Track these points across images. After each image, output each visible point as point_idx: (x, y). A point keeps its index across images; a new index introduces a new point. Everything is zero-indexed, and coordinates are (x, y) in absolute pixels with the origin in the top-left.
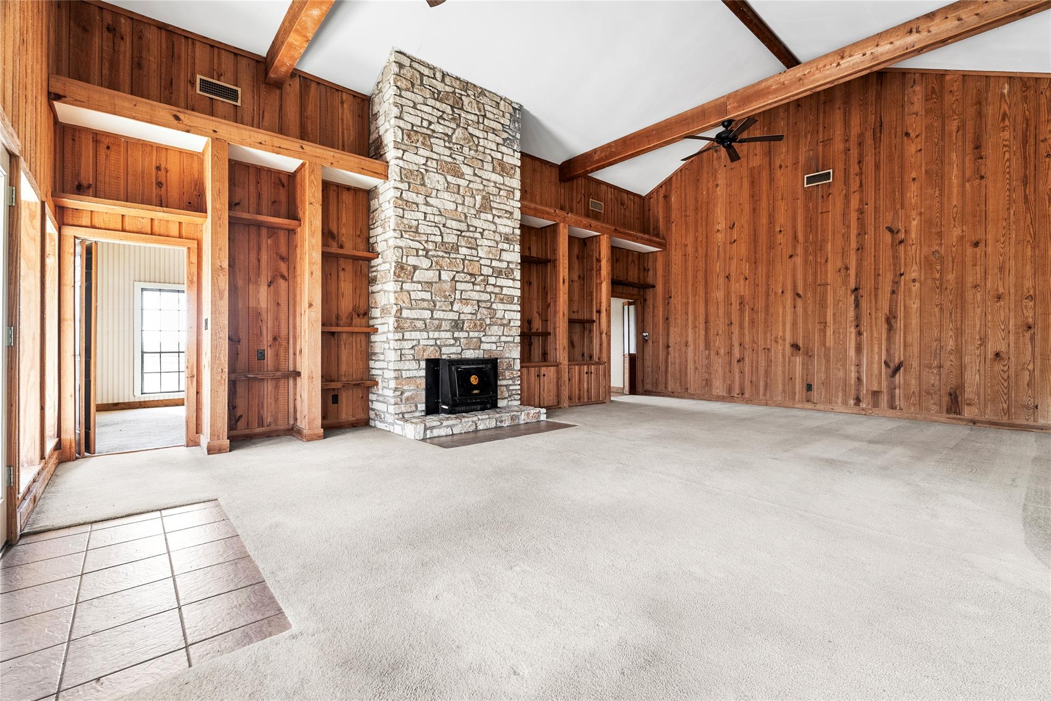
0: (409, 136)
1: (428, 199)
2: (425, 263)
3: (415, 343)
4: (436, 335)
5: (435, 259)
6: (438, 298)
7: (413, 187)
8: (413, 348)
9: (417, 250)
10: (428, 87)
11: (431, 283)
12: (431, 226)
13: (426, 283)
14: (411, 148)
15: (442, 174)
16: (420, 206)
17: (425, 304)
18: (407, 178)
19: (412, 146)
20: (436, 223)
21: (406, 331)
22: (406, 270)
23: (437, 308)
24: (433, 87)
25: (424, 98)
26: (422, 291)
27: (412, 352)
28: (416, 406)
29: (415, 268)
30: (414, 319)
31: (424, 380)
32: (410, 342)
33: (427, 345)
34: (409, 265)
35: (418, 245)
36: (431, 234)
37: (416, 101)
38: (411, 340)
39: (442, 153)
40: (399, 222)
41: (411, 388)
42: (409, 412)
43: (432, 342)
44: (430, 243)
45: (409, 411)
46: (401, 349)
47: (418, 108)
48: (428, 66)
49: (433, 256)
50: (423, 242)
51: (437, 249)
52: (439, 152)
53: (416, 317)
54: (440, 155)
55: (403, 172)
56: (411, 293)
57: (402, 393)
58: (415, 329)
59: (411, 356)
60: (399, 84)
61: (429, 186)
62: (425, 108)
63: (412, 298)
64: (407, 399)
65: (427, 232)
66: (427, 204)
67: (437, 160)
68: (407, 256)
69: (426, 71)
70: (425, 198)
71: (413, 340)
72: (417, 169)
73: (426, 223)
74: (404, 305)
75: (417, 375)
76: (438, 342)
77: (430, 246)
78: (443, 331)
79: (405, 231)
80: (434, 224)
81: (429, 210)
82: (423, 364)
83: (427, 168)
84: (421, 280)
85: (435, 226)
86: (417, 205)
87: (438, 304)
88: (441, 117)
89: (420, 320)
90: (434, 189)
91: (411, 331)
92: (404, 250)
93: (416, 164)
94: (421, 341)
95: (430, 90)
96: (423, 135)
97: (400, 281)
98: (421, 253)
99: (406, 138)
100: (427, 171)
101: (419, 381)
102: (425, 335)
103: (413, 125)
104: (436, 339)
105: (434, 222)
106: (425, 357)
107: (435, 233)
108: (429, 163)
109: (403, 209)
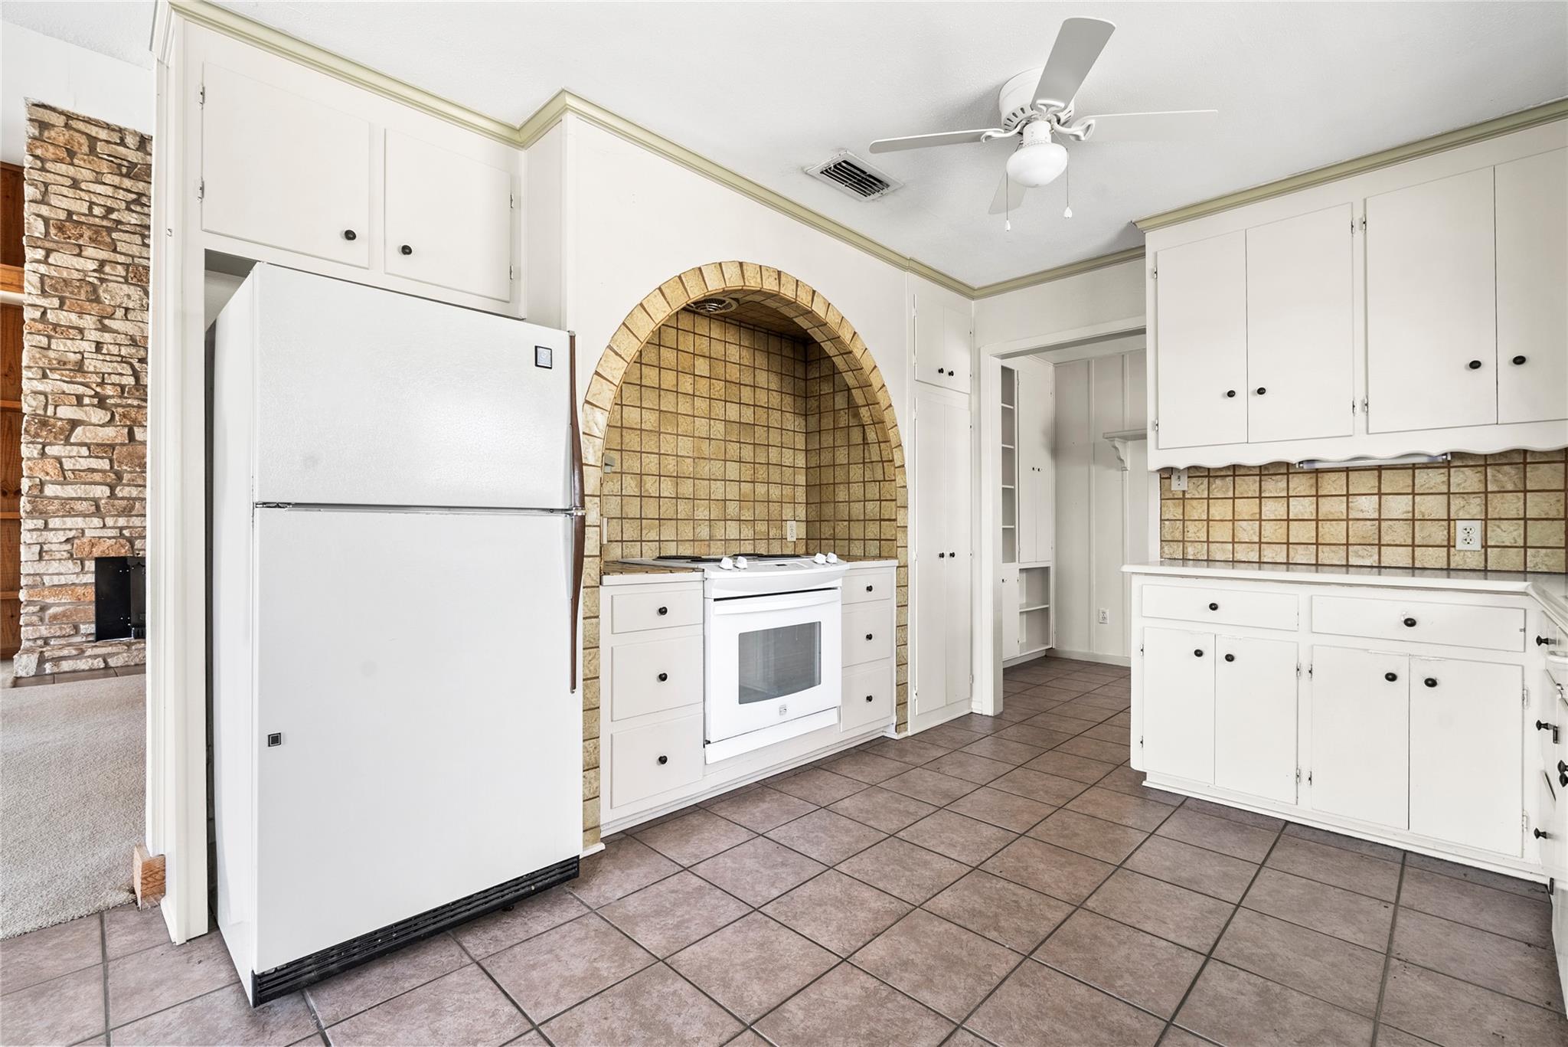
0: (61, 229)
1: (106, 322)
2: (99, 416)
3: (71, 534)
4: (122, 522)
5: (120, 410)
6: (125, 468)
7: (71, 303)
8: (68, 541)
9: (79, 399)
10: (105, 157)
11: (113, 447)
12: (111, 362)
13: (98, 445)
14: (66, 246)
15: (138, 286)
16: (86, 332)
17: (97, 477)
18: (56, 290)
19: (69, 243)
20: (123, 357)
21: (52, 517)
22: (54, 426)
23: (124, 481)
24: (116, 157)
25: (97, 173)
26: (90, 456)
27: (68, 547)
28: (76, 628)
29: (74, 424)
30: (72, 499)
31: (92, 590)
32: (62, 533)
33: (100, 538)
34: (61, 419)
35: (81, 390)
36: (109, 374)
37: (79, 177)
38: (65, 529)
39: (138, 254)
40: (38, 356)
41: (63, 601)
42: (59, 637)
43: (114, 533)
44: (109, 387)
45: (57, 634)
46: (41, 545)
47: (84, 188)
48: (108, 127)
49: (117, 405)
50: (94, 386)
51: (126, 395)
52: (130, 253)
53: (74, 495)
54: (133, 257)
55: (48, 281)
56: (63, 460)
57: (43, 609)
58: (71, 513)
59: (65, 554)
60: (39, 152)
61: (107, 302)
62: (100, 189)
63: (65, 468)
64: (55, 617)
65: (103, 370)
66: (104, 329)
67: (128, 265)
68: (56, 407)
69: (103, 134)
70: (100, 322)
71: (70, 530)
72: (80, 277)
73: (101, 357)
74: (48, 478)
75: (77, 582)
76: (126, 533)
77: (109, 391)
78: (137, 516)
79: (51, 370)
80: (119, 359)
81: (107, 337)
82: (91, 566)
83: (103, 276)
84: (88, 441)
85: (122, 362)
86: (81, 331)
87: (126, 477)
88: (134, 201)
89: (86, 499)
90: (119, 306)
91: (63, 516)
92: (50, 397)
93: (77, 270)
94: (86, 531)
95: (112, 161)
96: (94, 228)
97: (40, 443)
98: (87, 401)
99: (53, 231)
100: (102, 280)
101: (80, 591)
102: (96, 522)
103: (70, 213)
104: (121, 529)
105: (119, 355)
106: (97, 552)
107: (120, 371)
108: (107, 269)
109: (49, 337)
